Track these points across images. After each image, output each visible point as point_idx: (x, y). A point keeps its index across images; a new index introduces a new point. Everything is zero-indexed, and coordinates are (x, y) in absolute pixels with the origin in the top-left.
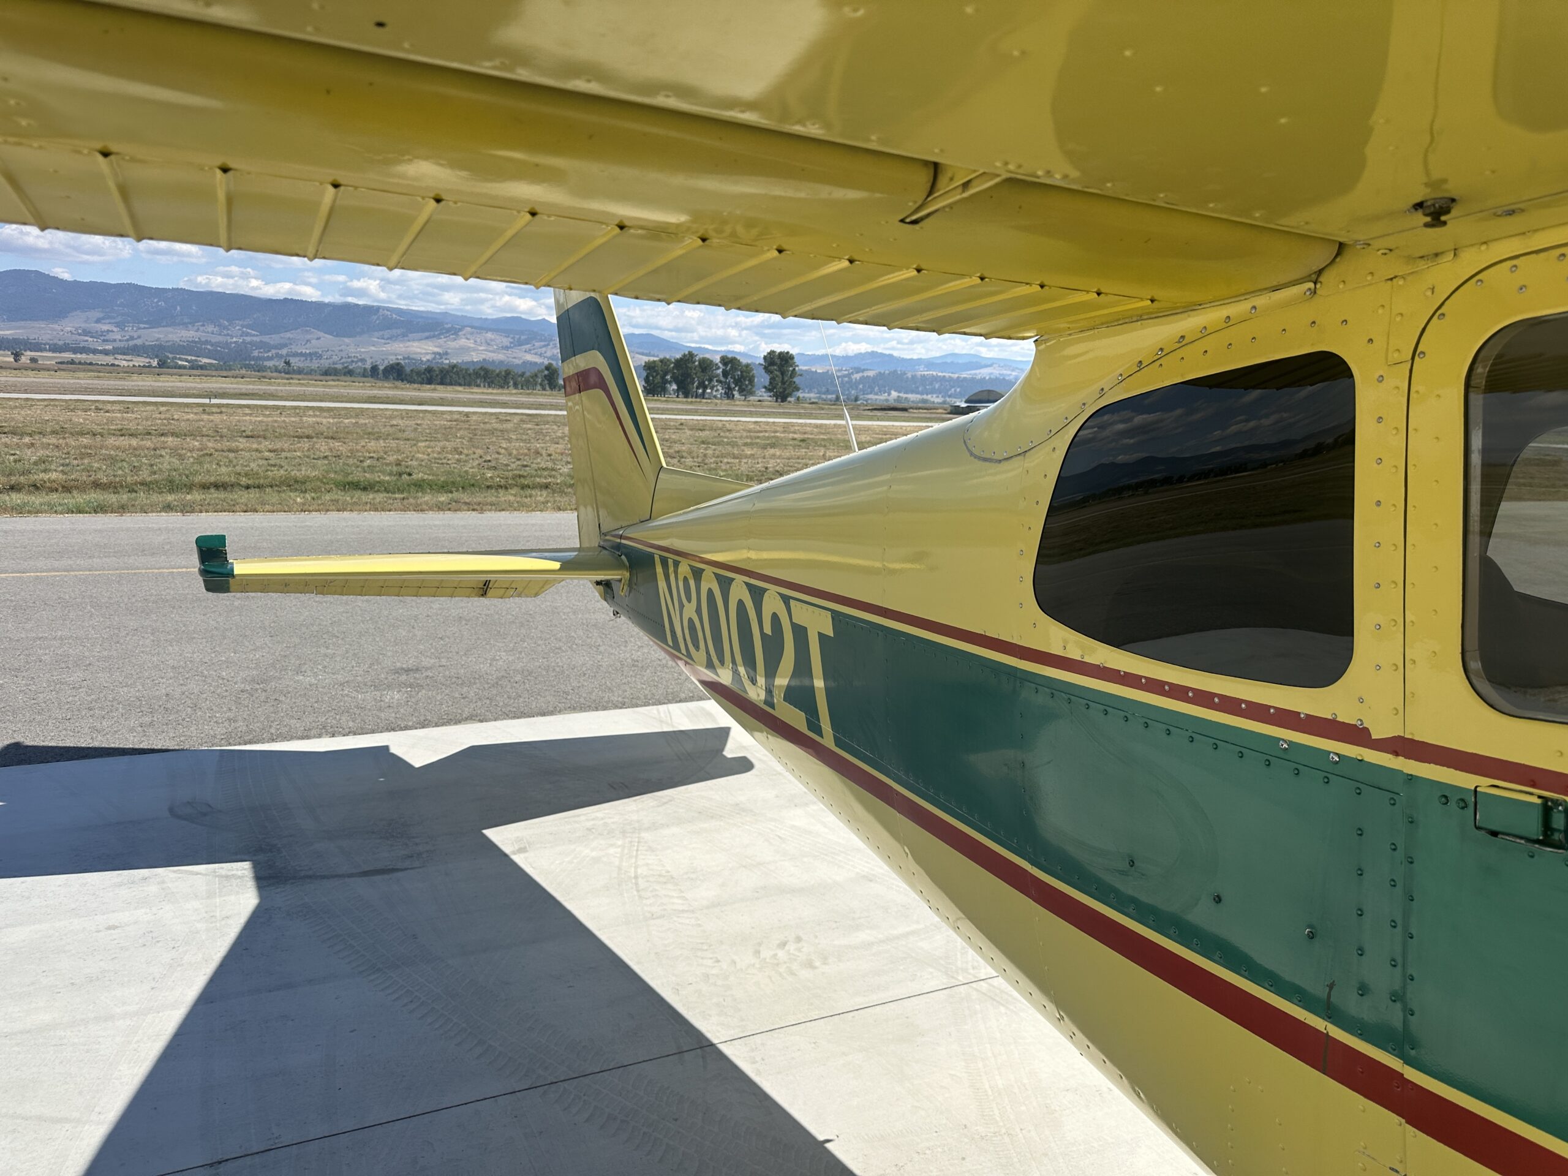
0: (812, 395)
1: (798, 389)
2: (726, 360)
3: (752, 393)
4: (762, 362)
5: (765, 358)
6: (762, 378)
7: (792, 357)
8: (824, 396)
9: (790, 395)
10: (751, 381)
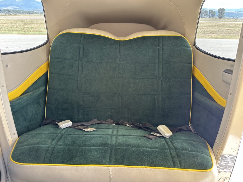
0: (228, 17)
1: (224, 16)
2: (210, 11)
3: (214, 17)
4: (218, 11)
5: (218, 10)
6: (217, 14)
7: (224, 9)
8: (230, 17)
9: (222, 17)
10: (215, 14)
